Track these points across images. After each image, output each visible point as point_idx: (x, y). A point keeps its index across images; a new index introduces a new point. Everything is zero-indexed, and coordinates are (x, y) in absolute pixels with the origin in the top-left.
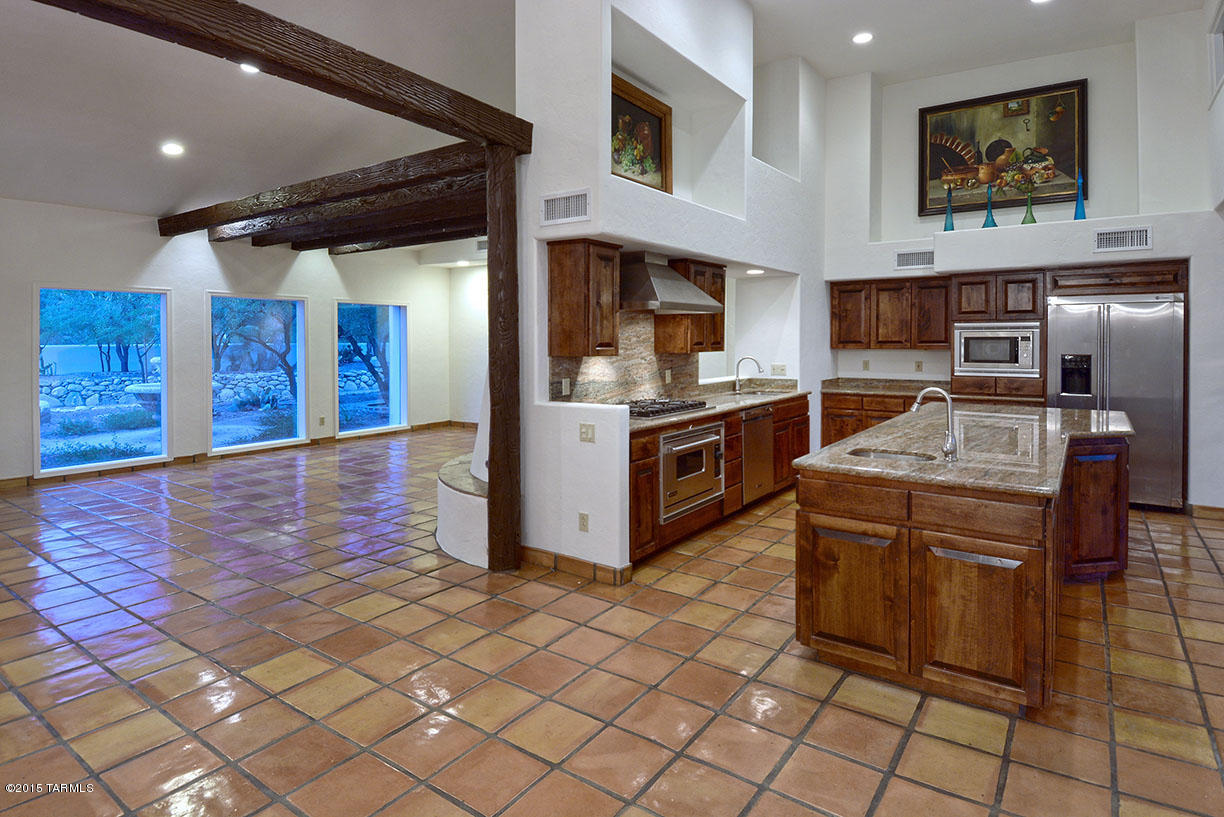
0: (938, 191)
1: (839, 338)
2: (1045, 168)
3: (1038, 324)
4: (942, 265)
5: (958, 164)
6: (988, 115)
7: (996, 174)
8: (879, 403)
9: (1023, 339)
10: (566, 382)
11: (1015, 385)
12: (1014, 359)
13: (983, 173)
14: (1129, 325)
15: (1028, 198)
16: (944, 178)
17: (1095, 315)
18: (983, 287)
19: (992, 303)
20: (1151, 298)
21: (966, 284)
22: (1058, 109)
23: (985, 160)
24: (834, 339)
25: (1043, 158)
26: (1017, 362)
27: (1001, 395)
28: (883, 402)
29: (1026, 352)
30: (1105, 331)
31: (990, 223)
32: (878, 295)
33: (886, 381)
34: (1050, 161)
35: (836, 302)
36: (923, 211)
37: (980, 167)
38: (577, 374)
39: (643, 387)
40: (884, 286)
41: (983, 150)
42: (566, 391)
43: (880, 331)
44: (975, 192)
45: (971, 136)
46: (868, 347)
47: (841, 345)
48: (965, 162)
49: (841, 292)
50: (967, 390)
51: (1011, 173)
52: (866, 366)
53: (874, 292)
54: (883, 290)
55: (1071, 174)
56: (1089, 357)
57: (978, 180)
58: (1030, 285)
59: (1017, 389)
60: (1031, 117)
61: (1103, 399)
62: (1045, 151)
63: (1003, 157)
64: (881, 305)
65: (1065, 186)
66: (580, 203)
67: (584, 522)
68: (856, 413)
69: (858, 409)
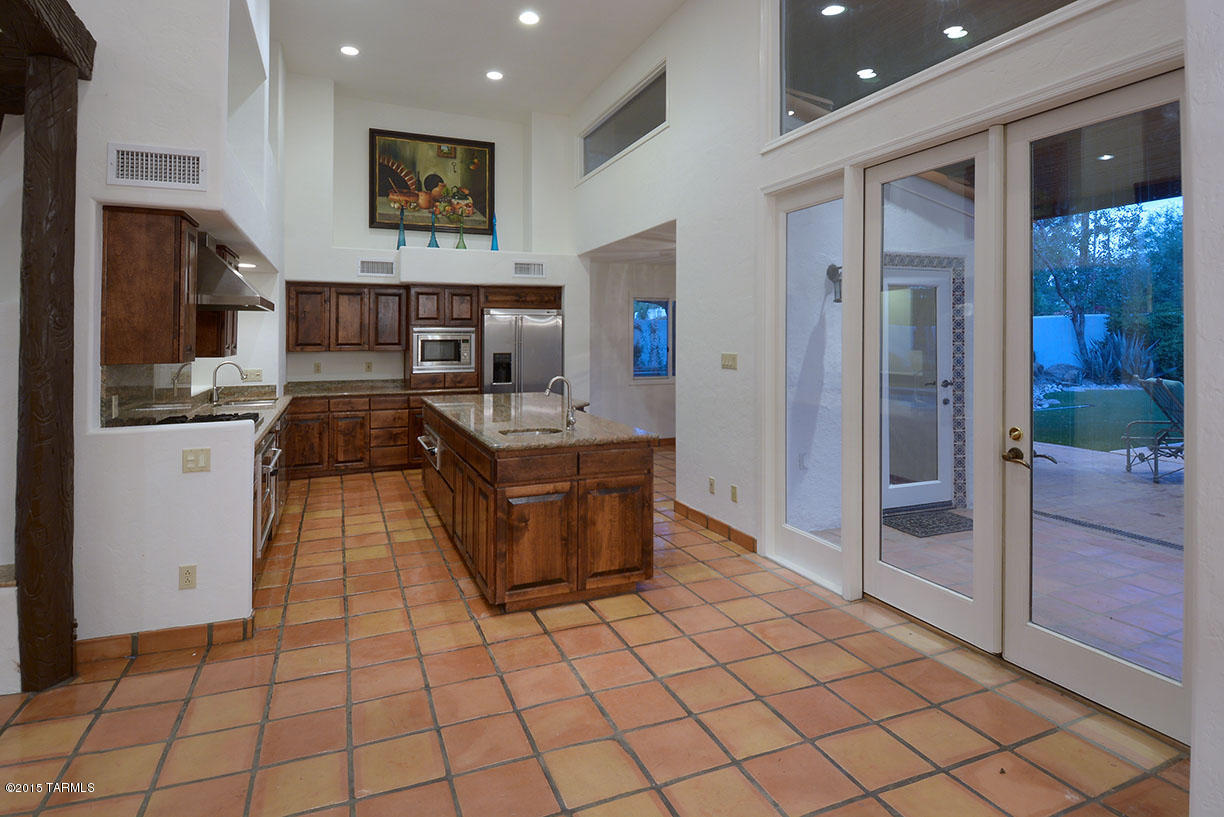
0: (391, 206)
1: (297, 339)
2: (467, 205)
3: (473, 329)
4: (407, 276)
5: (402, 187)
6: (426, 151)
7: (432, 202)
8: (344, 404)
9: (464, 341)
11: (459, 379)
12: (457, 357)
13: (422, 199)
14: (533, 329)
15: (460, 228)
16: (391, 196)
17: (513, 323)
18: (435, 297)
19: (442, 312)
20: (544, 312)
21: (422, 294)
22: (476, 161)
23: (424, 189)
24: (290, 342)
25: (465, 197)
26: (459, 360)
27: (448, 388)
28: (350, 403)
29: (468, 352)
30: (518, 333)
31: (433, 244)
32: (338, 298)
33: (339, 382)
34: (470, 200)
35: (293, 303)
36: (374, 222)
37: (420, 194)
40: (344, 290)
41: (423, 180)
42: (115, 413)
43: (340, 334)
44: (416, 214)
45: (413, 165)
46: (328, 349)
47: (298, 348)
48: (407, 187)
49: (298, 293)
50: (424, 386)
51: (443, 204)
52: (318, 369)
53: (334, 296)
54: (342, 294)
55: (483, 214)
56: (510, 354)
57: (418, 205)
58: (468, 298)
59: (460, 382)
60: (457, 161)
61: (519, 386)
62: (467, 192)
63: (437, 189)
64: (341, 308)
65: (480, 222)
66: (187, 167)
67: (187, 578)
68: (323, 415)
69: (323, 412)
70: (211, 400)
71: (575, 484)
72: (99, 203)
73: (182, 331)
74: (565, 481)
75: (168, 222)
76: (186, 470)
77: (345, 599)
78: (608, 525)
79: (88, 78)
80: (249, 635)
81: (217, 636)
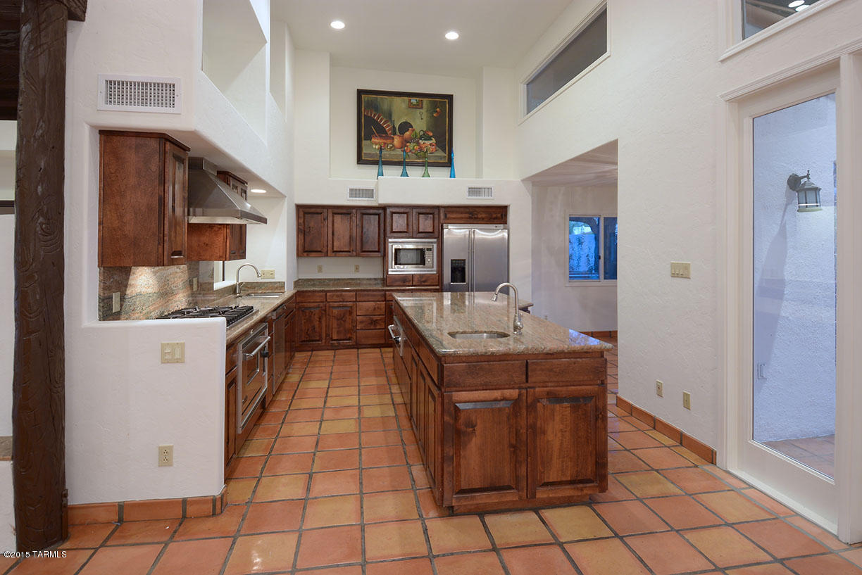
0: (373, 147)
1: (304, 248)
2: (431, 144)
3: (436, 240)
4: (383, 198)
5: (381, 132)
6: (399, 105)
7: (405, 143)
8: (337, 296)
9: (428, 249)
10: (116, 297)
11: (423, 279)
12: (423, 262)
13: (397, 141)
14: (484, 241)
15: (426, 163)
16: (373, 140)
17: (467, 236)
18: (406, 215)
19: (410, 227)
20: (493, 226)
21: (395, 213)
22: (438, 109)
23: (398, 133)
24: (300, 249)
25: (429, 138)
26: (424, 264)
27: (415, 286)
28: (341, 295)
29: (431, 258)
30: (471, 244)
31: (405, 174)
32: (333, 217)
33: (335, 280)
34: (433, 141)
35: (301, 221)
36: (361, 160)
37: (395, 137)
38: (126, 286)
39: (178, 296)
40: (336, 211)
41: (397, 126)
42: (116, 308)
43: (335, 244)
44: (392, 153)
45: (389, 116)
46: (327, 255)
47: (305, 254)
48: (386, 133)
49: (305, 213)
50: (397, 283)
51: (413, 144)
52: (320, 270)
53: (330, 215)
54: (336, 214)
55: (444, 151)
56: (464, 260)
57: (393, 146)
58: (431, 216)
59: (424, 281)
60: (424, 111)
61: (472, 285)
62: (431, 134)
63: (408, 133)
64: (336, 225)
65: (441, 157)
66: (163, 92)
67: (165, 456)
68: (321, 304)
69: (323, 302)
70: (235, 292)
71: (524, 391)
72: (93, 127)
73: (166, 238)
74: (513, 388)
75: (154, 144)
76: (164, 361)
77: (311, 476)
78: (559, 435)
79: (81, 18)
80: (218, 510)
81: (191, 510)
